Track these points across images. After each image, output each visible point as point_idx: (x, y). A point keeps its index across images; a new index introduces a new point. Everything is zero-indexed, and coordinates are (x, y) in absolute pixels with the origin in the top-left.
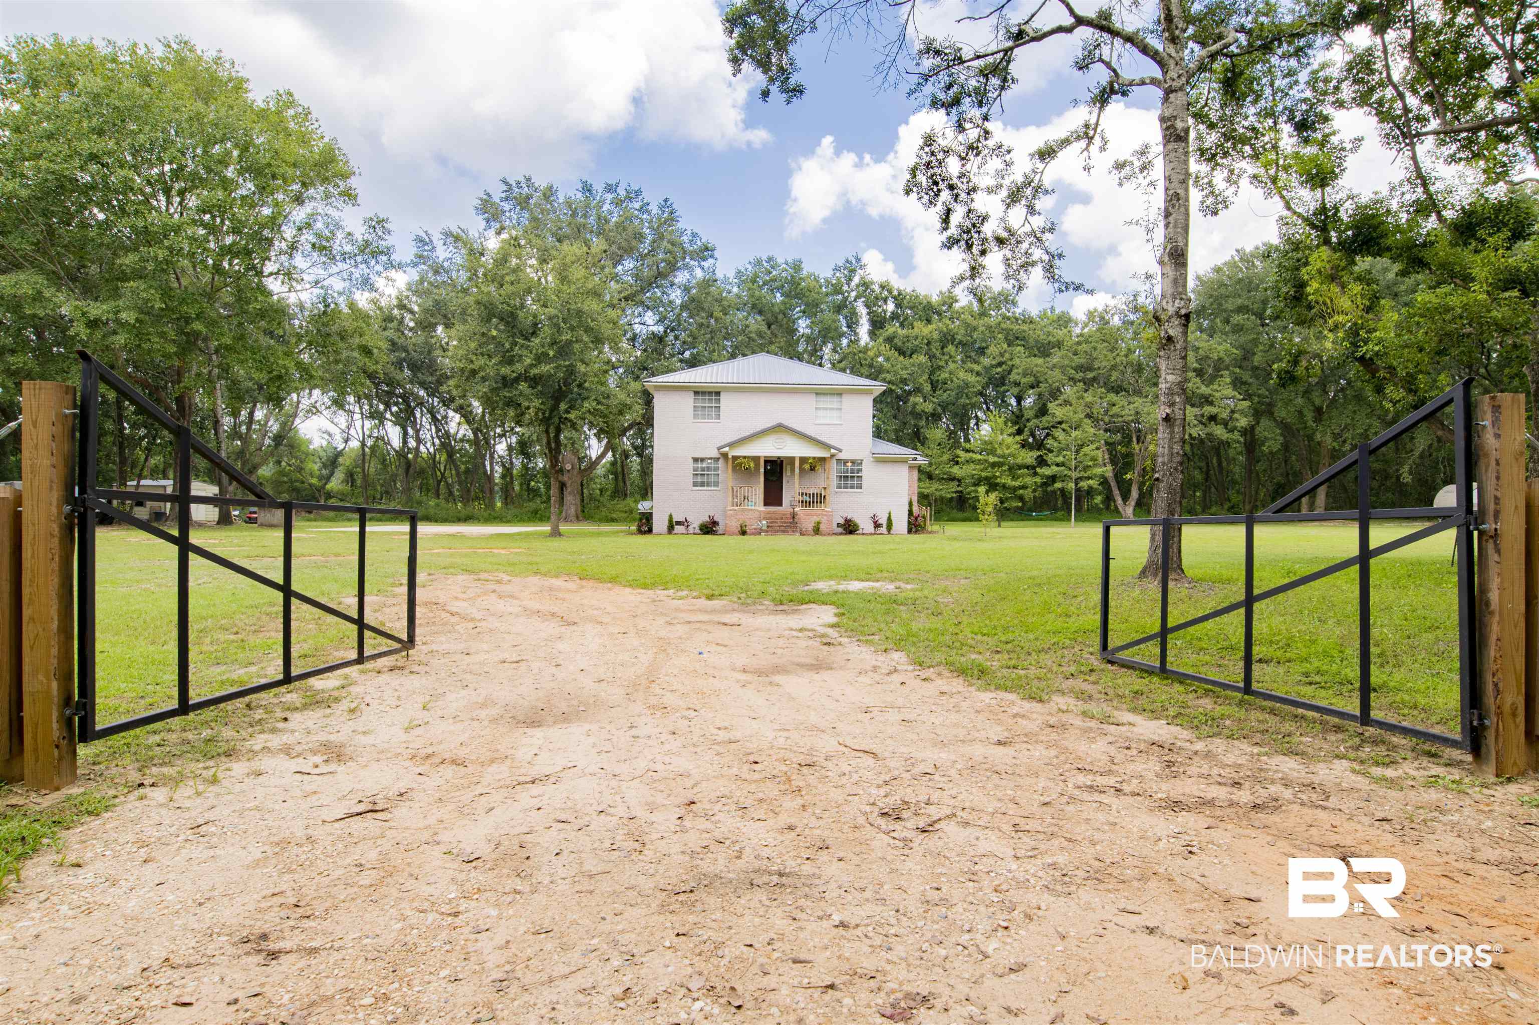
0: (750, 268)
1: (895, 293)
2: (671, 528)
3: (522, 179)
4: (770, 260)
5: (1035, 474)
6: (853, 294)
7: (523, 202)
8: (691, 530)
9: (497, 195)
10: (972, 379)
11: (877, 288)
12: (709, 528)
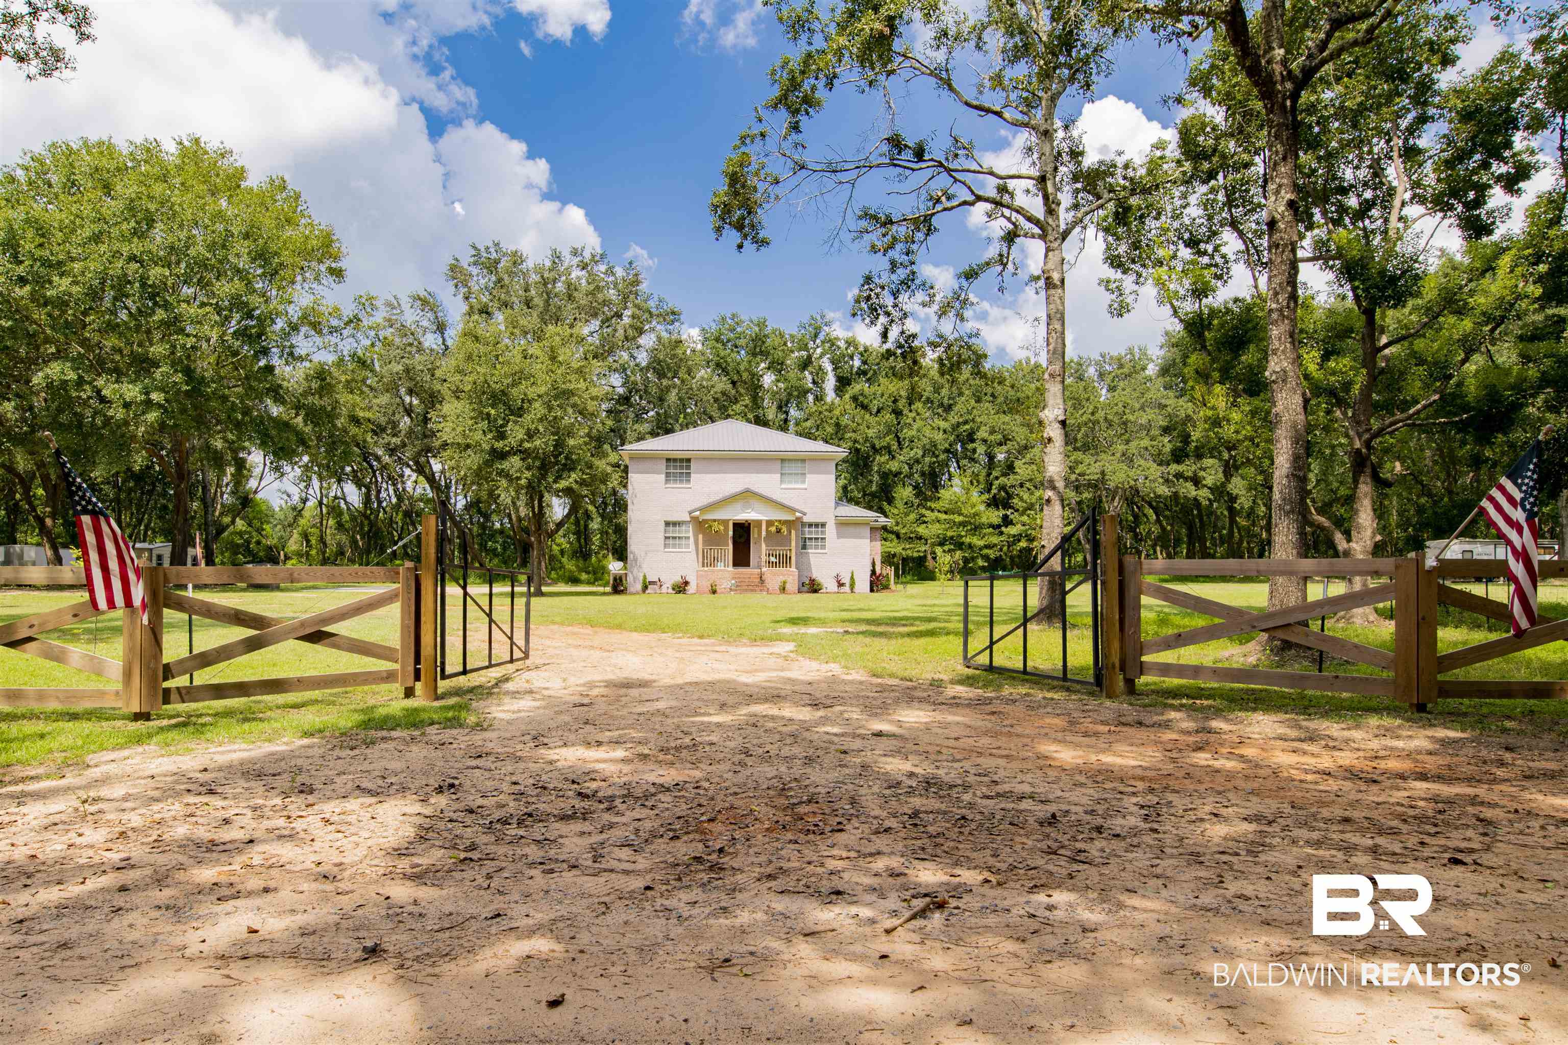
0: (714, 326)
1: (861, 349)
2: (645, 588)
3: (490, 244)
4: (733, 317)
5: (1002, 533)
6: (819, 351)
7: (491, 266)
8: (664, 589)
9: (466, 261)
10: (938, 437)
11: (842, 344)
12: (681, 588)
